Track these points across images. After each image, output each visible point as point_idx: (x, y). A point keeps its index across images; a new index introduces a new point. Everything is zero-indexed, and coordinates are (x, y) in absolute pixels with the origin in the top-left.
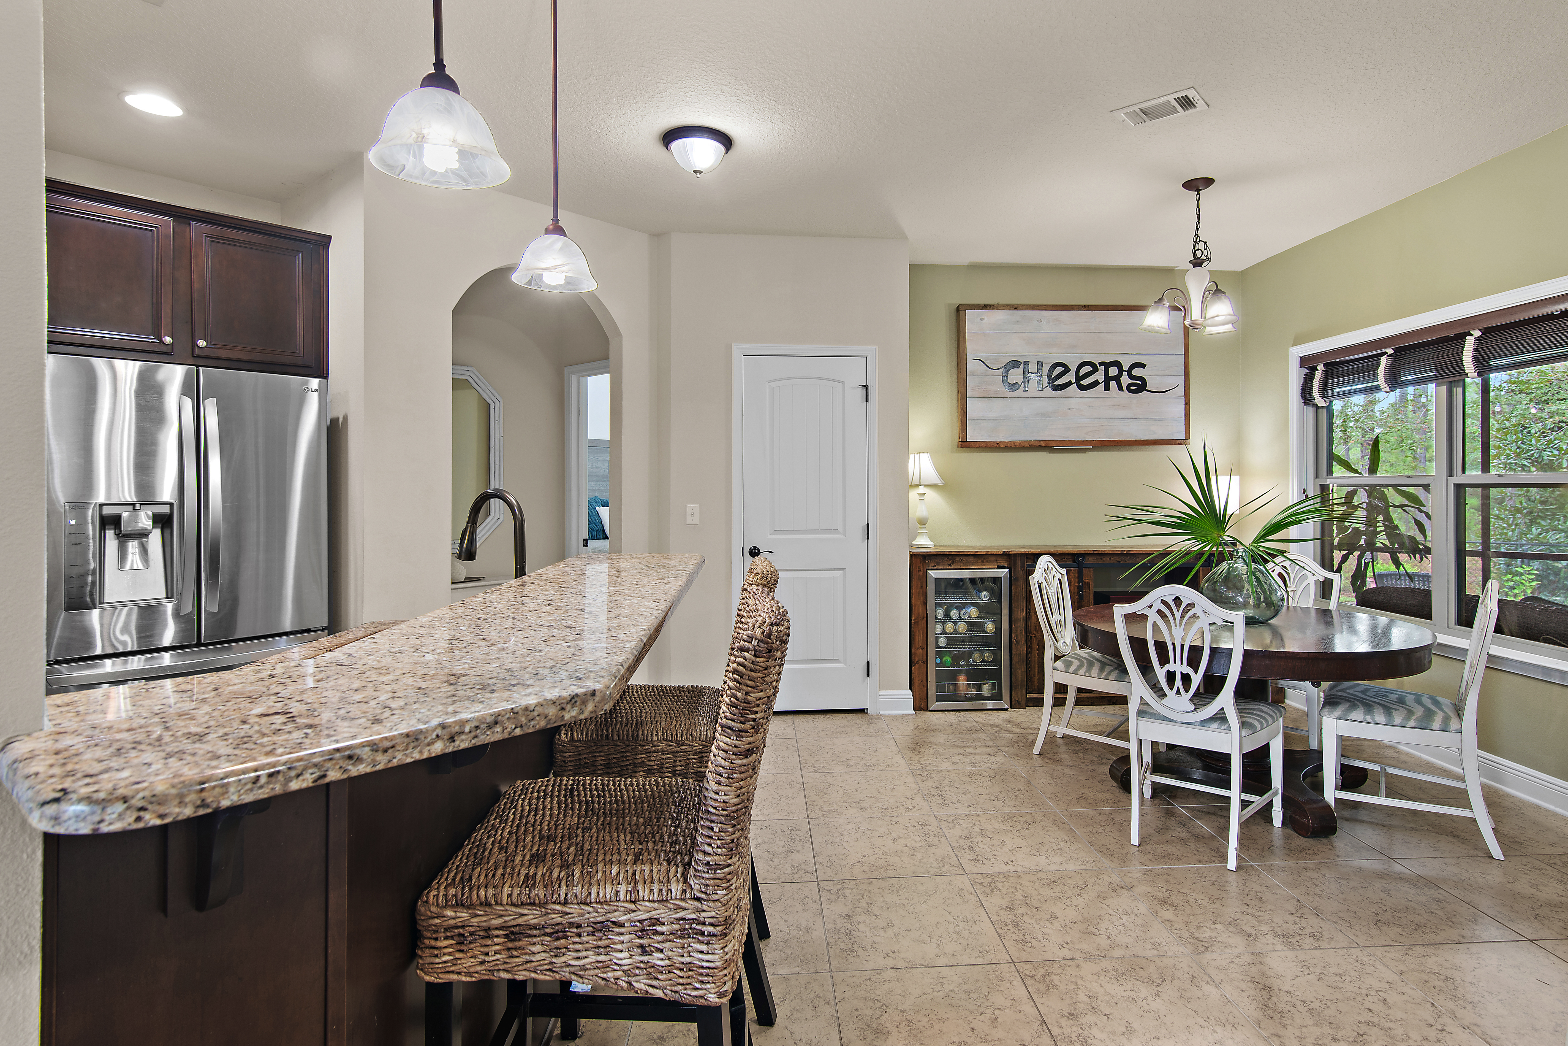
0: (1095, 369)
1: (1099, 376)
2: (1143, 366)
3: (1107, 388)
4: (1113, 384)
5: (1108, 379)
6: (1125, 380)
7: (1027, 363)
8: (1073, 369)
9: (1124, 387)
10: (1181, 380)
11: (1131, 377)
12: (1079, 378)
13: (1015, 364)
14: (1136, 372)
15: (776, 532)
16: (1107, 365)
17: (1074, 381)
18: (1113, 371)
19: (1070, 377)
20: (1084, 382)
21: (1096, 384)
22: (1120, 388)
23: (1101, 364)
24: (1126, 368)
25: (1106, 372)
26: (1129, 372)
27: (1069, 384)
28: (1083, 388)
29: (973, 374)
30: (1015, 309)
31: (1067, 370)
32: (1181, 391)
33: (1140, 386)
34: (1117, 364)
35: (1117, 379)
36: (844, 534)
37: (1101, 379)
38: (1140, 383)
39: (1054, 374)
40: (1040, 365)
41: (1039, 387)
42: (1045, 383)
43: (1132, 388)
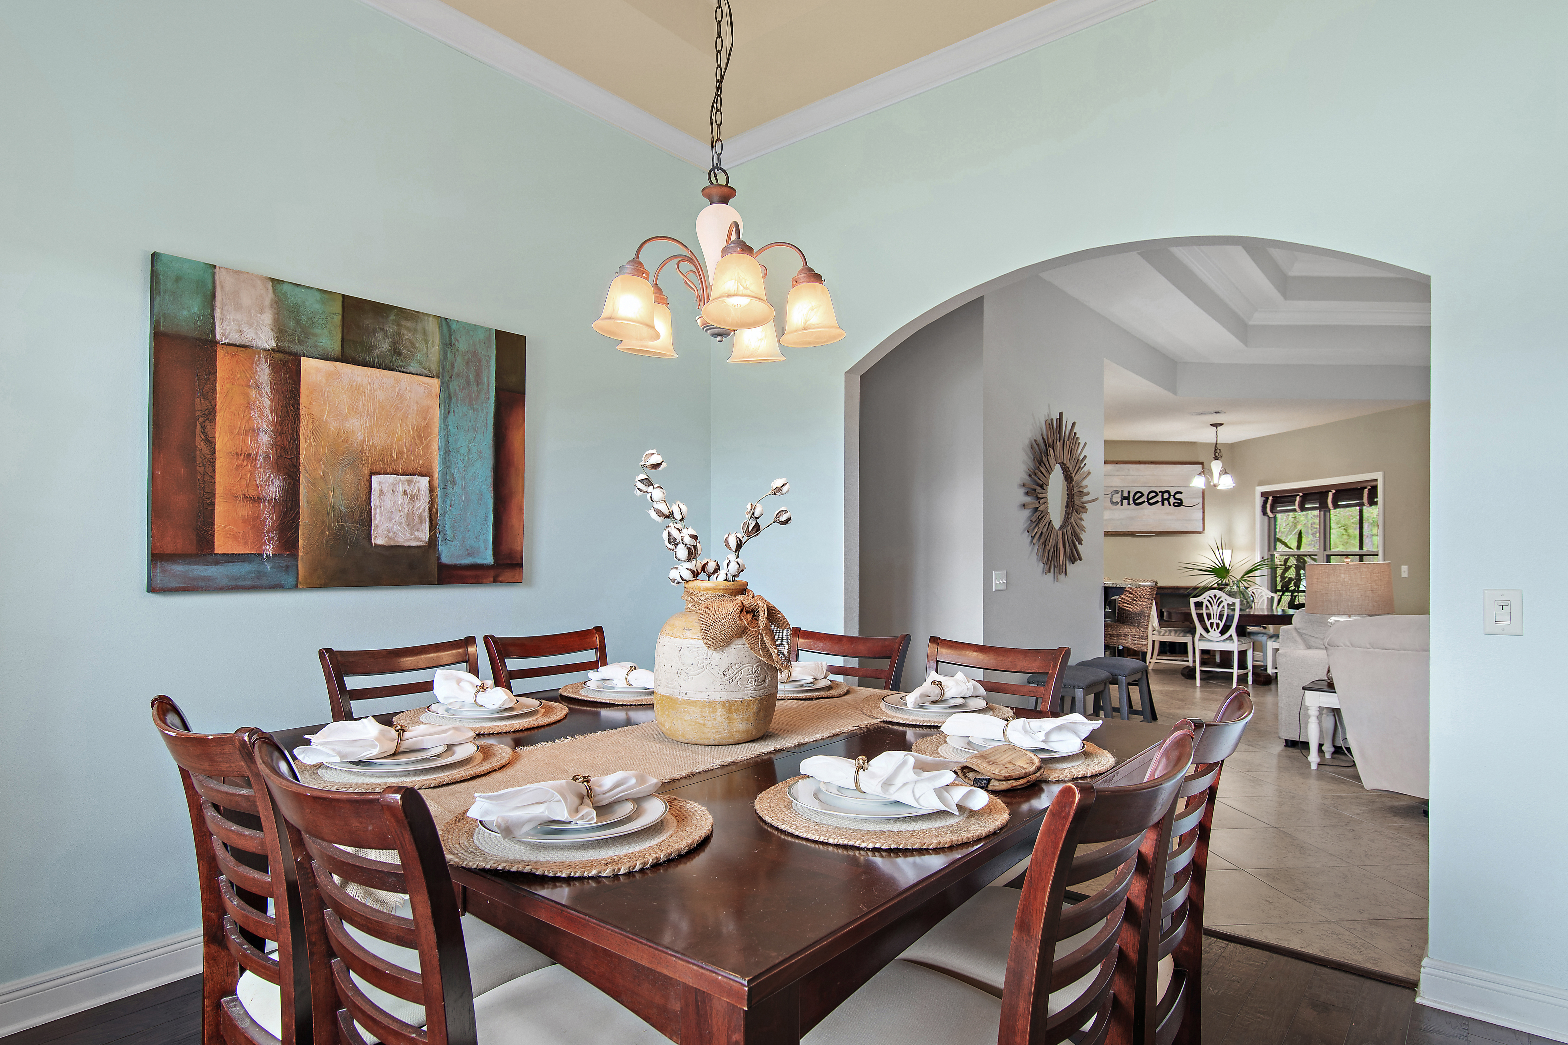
0: (1157, 495)
1: (1159, 498)
2: (1181, 493)
3: (1163, 504)
4: (1166, 502)
5: (1163, 500)
6: (1172, 500)
7: (1122, 491)
8: (1146, 495)
9: (1172, 504)
10: (1201, 501)
11: (1175, 499)
12: (1148, 499)
13: (1117, 492)
14: (1177, 496)
16: (1163, 493)
17: (1146, 501)
18: (1166, 496)
19: (1144, 499)
20: (1151, 501)
21: (1157, 502)
22: (1170, 505)
23: (1160, 492)
24: (1172, 494)
25: (1162, 496)
26: (1174, 496)
27: (1144, 502)
28: (1150, 504)
30: (1117, 464)
31: (1143, 495)
32: (1201, 506)
33: (1180, 503)
34: (1168, 492)
35: (1168, 499)
37: (1160, 500)
38: (1179, 501)
39: (1136, 497)
40: (1129, 492)
41: (1129, 504)
42: (1131, 502)
43: (1176, 504)
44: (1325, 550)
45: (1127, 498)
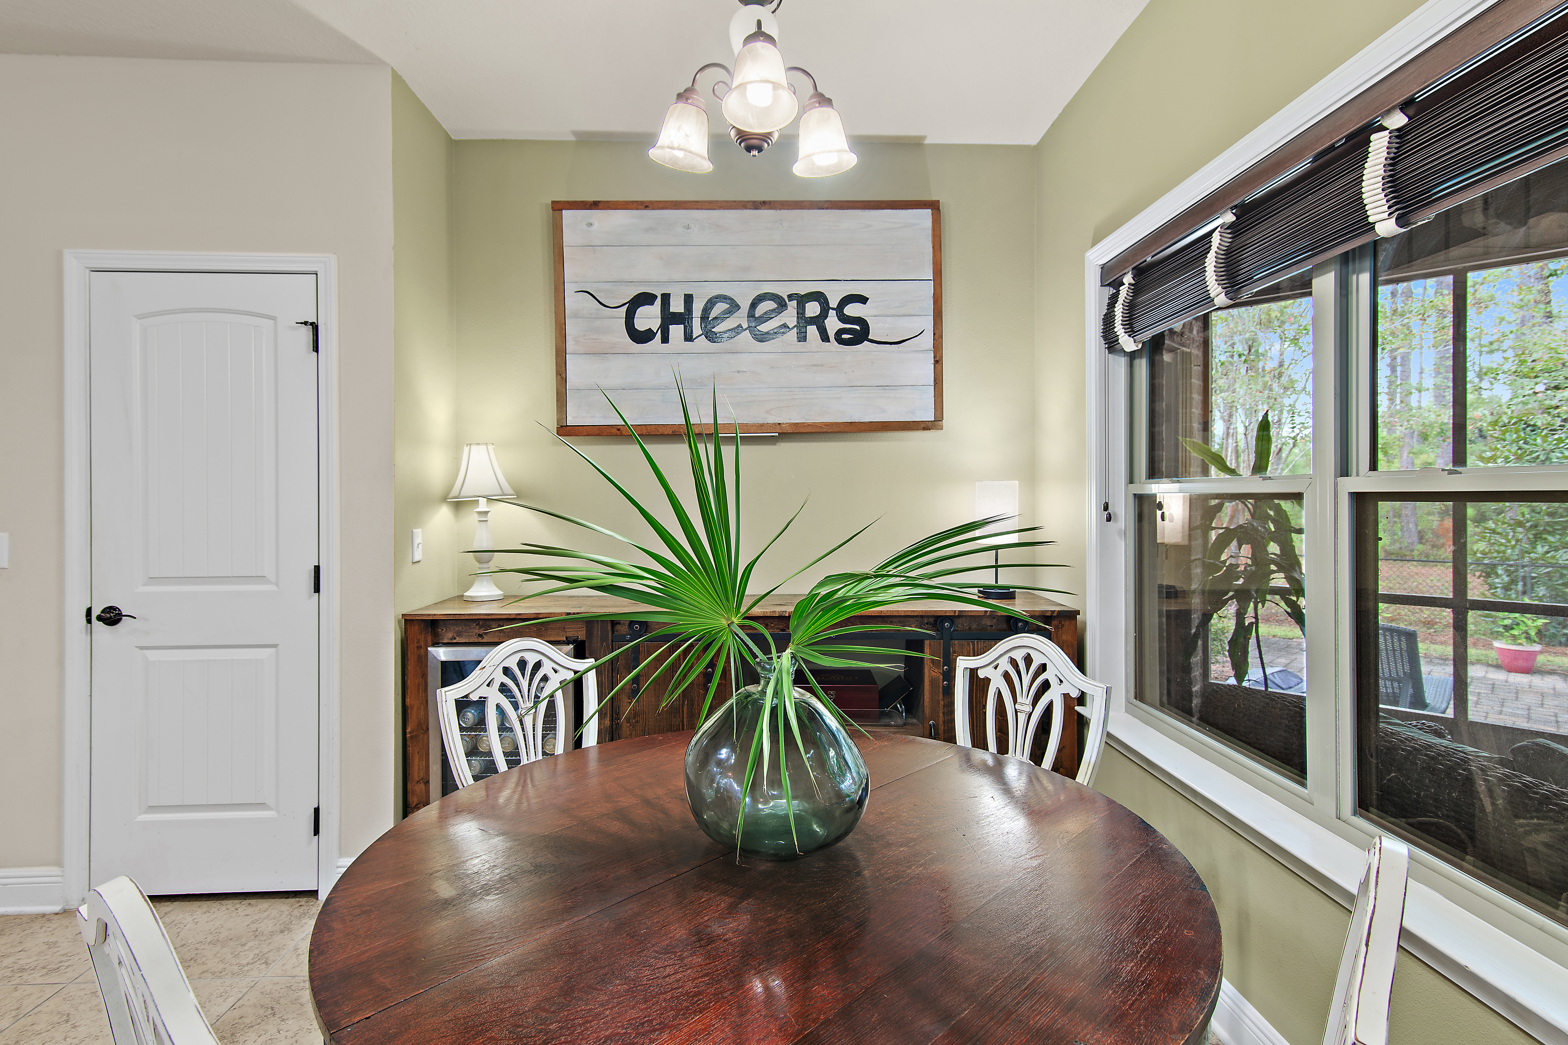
0: (782, 305)
2: (863, 300)
3: (802, 337)
4: (812, 330)
5: (804, 321)
6: (833, 324)
7: (666, 298)
8: (745, 305)
9: (831, 334)
10: (928, 323)
11: (843, 318)
13: (646, 299)
14: (852, 310)
15: (153, 580)
16: (802, 300)
18: (813, 309)
22: (825, 338)
23: (791, 297)
24: (834, 303)
28: (762, 338)
29: (576, 316)
30: (646, 207)
32: (927, 340)
34: (819, 297)
35: (819, 321)
36: (277, 585)
37: (792, 321)
38: (858, 328)
39: (714, 314)
40: (689, 299)
41: (689, 337)
42: (697, 330)
43: (844, 336)
44: (1344, 470)
45: (684, 319)
